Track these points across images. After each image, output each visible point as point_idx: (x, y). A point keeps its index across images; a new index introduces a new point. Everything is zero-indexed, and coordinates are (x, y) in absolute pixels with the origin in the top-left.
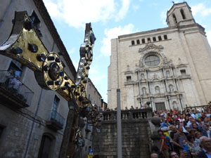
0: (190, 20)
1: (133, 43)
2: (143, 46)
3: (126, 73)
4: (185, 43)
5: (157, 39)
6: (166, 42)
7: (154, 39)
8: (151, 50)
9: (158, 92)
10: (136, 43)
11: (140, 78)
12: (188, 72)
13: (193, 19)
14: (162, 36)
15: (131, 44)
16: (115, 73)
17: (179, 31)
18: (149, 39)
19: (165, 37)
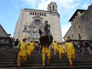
0: (55, 11)
2: (35, 16)
3: (24, 26)
4: (52, 19)
5: (42, 15)
6: (45, 17)
7: (40, 14)
8: (38, 18)
9: (37, 37)
10: (32, 14)
11: (30, 30)
13: (57, 11)
15: (30, 14)
16: (19, 25)
17: (50, 14)
18: (38, 14)
19: (45, 15)
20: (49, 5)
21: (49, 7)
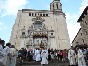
0: (60, 10)
1: (30, 15)
2: (35, 17)
3: (22, 30)
4: (55, 20)
5: (43, 15)
6: (47, 18)
7: (41, 15)
9: (38, 43)
10: (31, 15)
11: (30, 34)
12: (54, 35)
13: (61, 10)
14: (45, 14)
15: (28, 15)
16: (16, 30)
17: (54, 14)
18: (39, 14)
19: (47, 15)
20: (51, 3)
21: (52, 6)
